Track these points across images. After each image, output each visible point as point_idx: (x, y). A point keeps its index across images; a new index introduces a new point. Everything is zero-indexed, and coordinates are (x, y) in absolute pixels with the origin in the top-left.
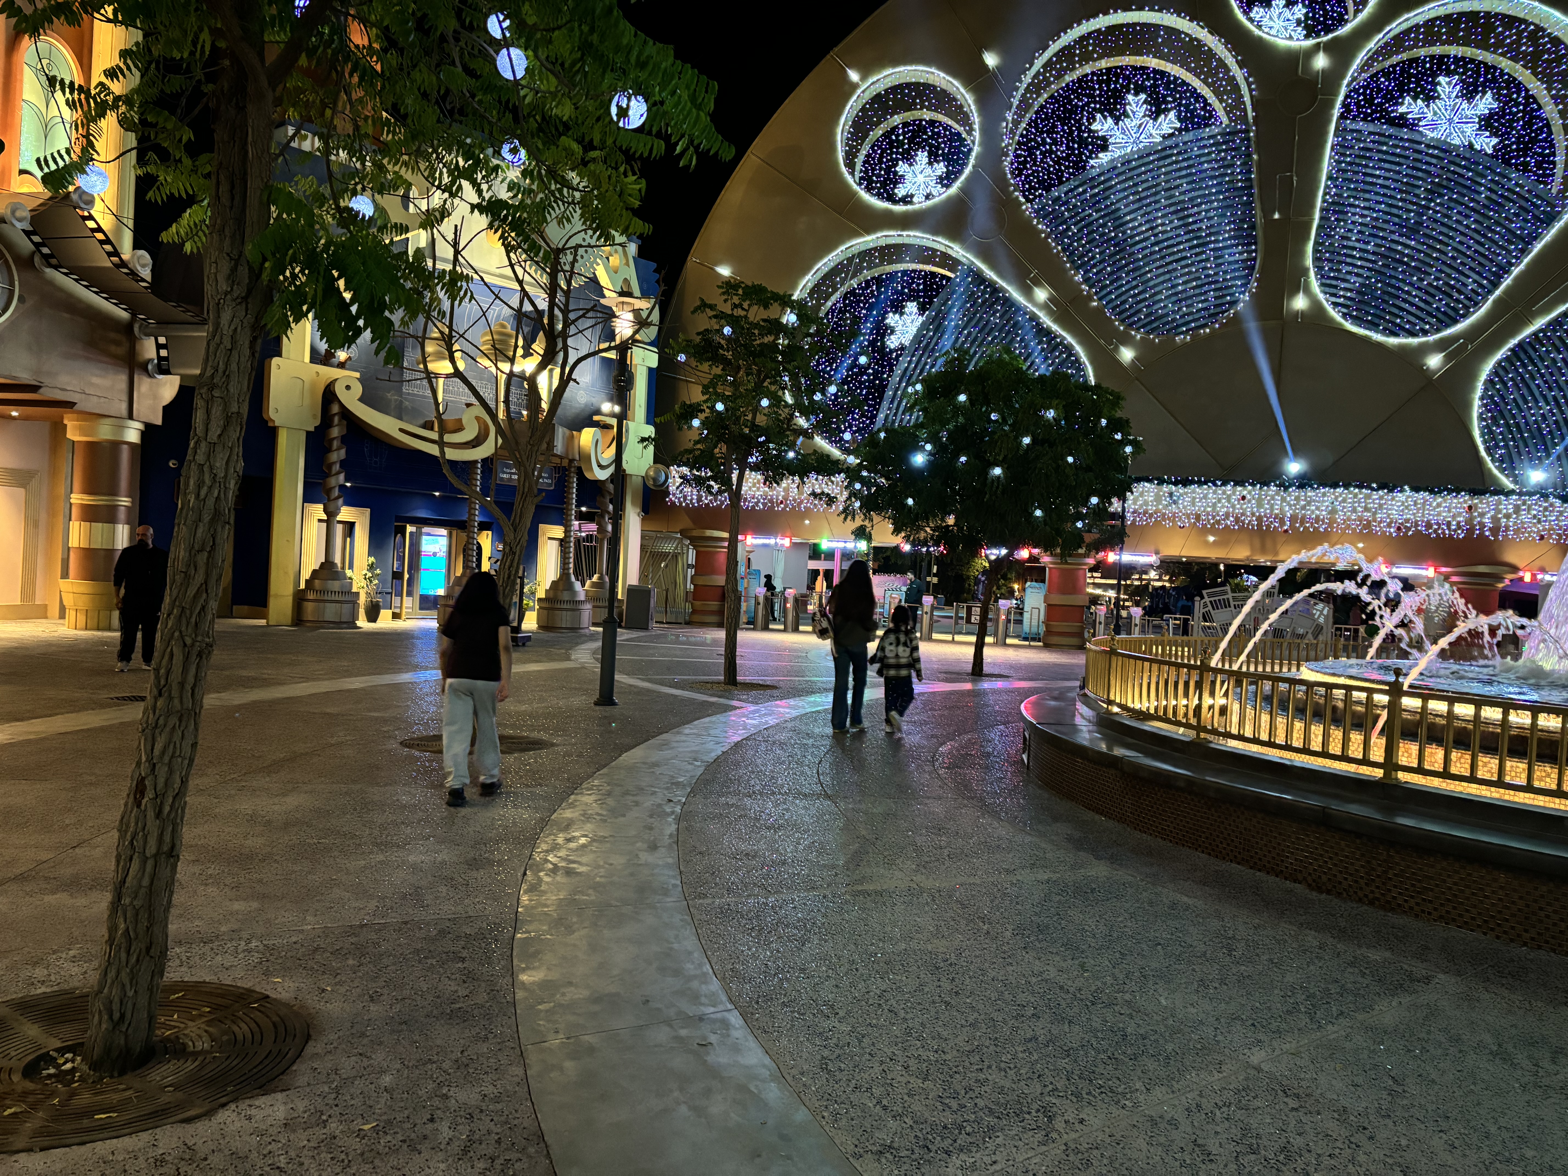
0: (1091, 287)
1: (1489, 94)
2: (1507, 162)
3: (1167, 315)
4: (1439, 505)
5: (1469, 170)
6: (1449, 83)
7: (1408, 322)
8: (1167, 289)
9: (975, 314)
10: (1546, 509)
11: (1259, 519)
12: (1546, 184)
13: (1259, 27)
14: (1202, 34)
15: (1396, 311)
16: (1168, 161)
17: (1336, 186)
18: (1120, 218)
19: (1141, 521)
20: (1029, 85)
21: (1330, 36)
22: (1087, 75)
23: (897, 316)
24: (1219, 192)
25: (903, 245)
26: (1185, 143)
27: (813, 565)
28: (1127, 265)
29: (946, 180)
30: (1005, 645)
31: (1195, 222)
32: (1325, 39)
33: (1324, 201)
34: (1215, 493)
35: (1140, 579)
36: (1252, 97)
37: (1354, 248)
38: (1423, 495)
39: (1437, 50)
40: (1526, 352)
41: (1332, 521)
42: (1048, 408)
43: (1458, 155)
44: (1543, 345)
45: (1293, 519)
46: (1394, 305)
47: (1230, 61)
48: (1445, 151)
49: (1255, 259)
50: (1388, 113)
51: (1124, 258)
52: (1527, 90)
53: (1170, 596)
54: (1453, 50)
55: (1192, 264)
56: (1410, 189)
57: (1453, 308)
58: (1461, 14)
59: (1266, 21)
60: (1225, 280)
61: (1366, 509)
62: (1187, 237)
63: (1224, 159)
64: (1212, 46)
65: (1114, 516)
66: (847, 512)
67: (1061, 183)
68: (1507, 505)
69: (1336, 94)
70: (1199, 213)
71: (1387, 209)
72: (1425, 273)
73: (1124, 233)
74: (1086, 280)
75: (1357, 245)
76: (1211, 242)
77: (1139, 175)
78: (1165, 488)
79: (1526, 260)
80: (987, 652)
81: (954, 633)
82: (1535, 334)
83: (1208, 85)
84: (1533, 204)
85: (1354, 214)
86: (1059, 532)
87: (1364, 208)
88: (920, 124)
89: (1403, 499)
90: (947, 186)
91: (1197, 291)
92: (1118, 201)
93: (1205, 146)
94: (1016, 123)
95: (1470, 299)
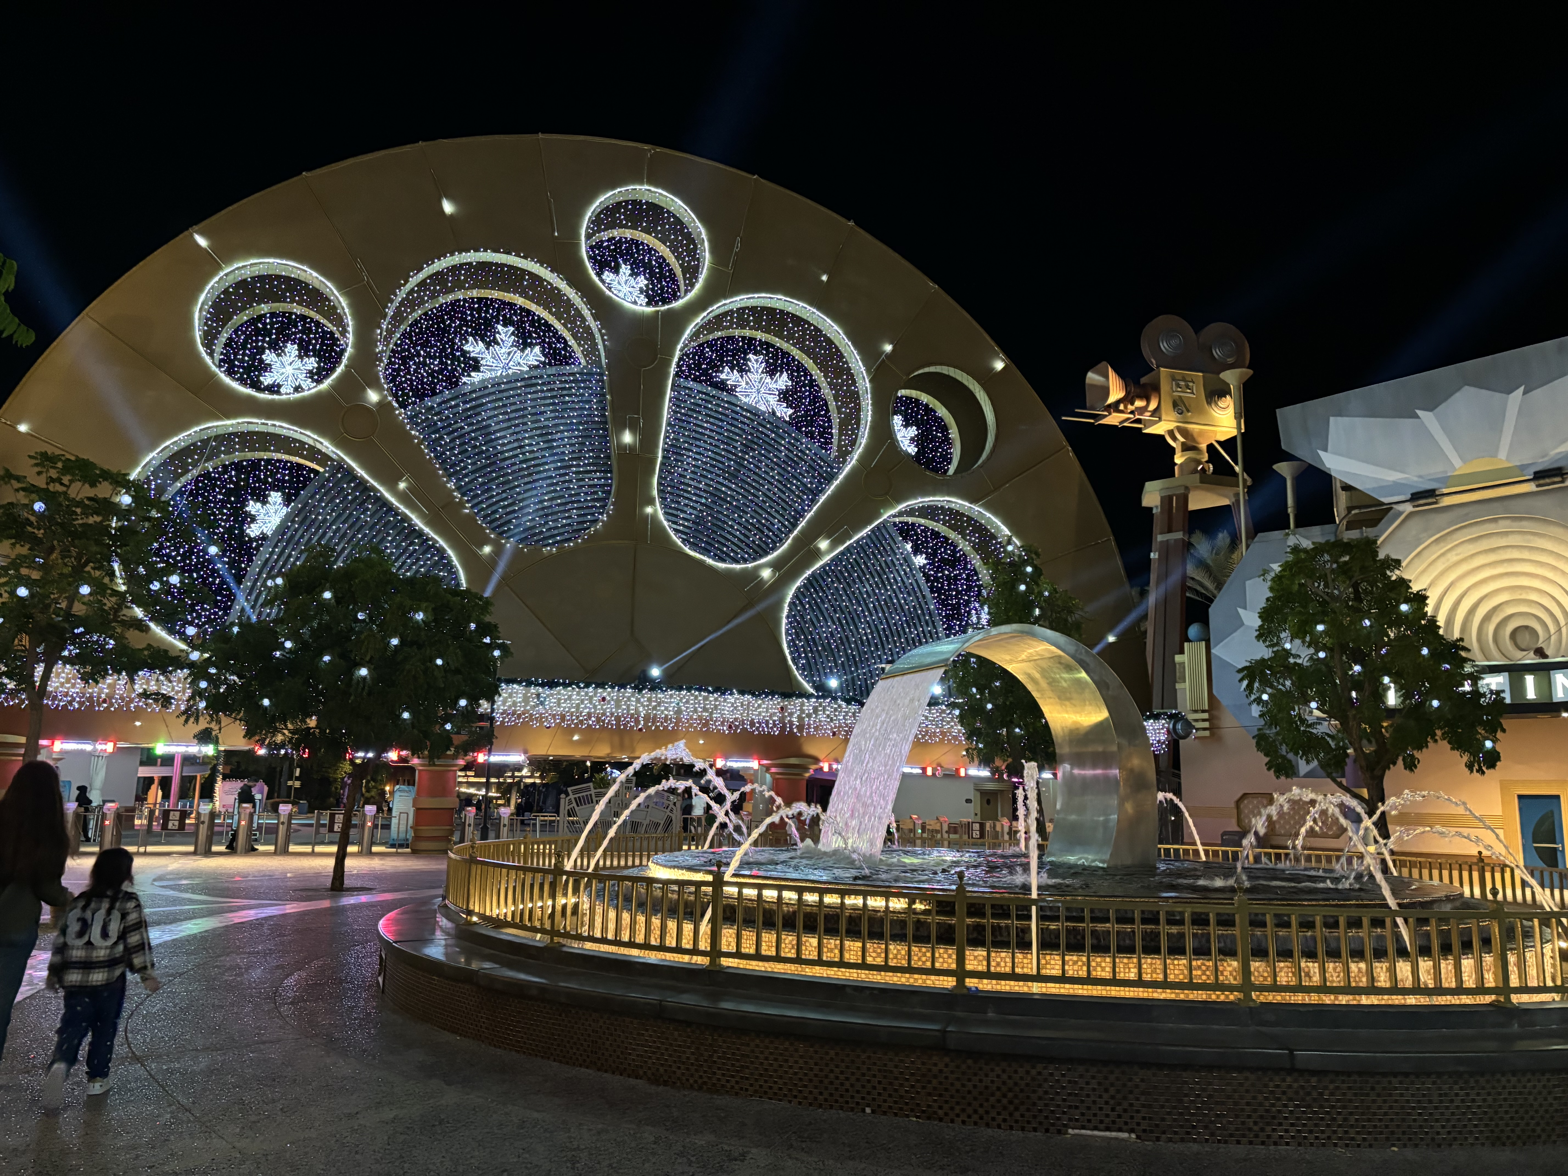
0: (463, 495)
1: (785, 374)
2: (799, 429)
3: (534, 527)
4: (759, 706)
5: (773, 432)
6: (757, 361)
7: (732, 550)
8: (535, 504)
9: (344, 510)
10: (836, 710)
11: (618, 719)
12: (826, 450)
13: (610, 289)
14: (563, 286)
15: (723, 541)
16: (533, 389)
17: (674, 432)
18: (490, 433)
19: (510, 721)
20: (403, 299)
21: (666, 307)
22: (459, 300)
23: (259, 505)
24: (580, 423)
25: (268, 434)
26: (549, 376)
27: (144, 772)
28: (497, 478)
29: (317, 376)
30: (371, 854)
31: (558, 446)
32: (662, 308)
33: (666, 443)
34: (578, 694)
35: (513, 777)
36: (604, 346)
37: (690, 486)
38: (748, 697)
39: (747, 333)
40: (817, 581)
41: (679, 720)
42: (416, 611)
43: (764, 419)
44: (829, 576)
45: (647, 718)
46: (721, 535)
47: (586, 313)
48: (755, 415)
49: (610, 485)
50: (712, 377)
51: (494, 471)
52: (811, 376)
53: (540, 792)
54: (760, 335)
55: (557, 484)
56: (730, 441)
57: (765, 542)
58: (764, 308)
59: (615, 284)
60: (586, 500)
61: (705, 710)
62: (551, 459)
63: (583, 395)
64: (571, 297)
65: (482, 718)
66: (190, 714)
67: (434, 393)
68: (809, 705)
69: (672, 355)
70: (562, 439)
71: (713, 456)
72: (743, 511)
73: (494, 448)
74: (459, 488)
75: (691, 483)
76: (573, 466)
77: (508, 398)
78: (533, 690)
79: (815, 508)
80: (349, 863)
81: (314, 844)
82: (823, 567)
83: (569, 330)
84: (818, 464)
85: (689, 457)
86: (426, 735)
87: (697, 453)
88: (289, 318)
89: (733, 700)
90: (319, 382)
91: (562, 508)
92: (489, 418)
93: (566, 382)
94: (390, 333)
95: (777, 536)
